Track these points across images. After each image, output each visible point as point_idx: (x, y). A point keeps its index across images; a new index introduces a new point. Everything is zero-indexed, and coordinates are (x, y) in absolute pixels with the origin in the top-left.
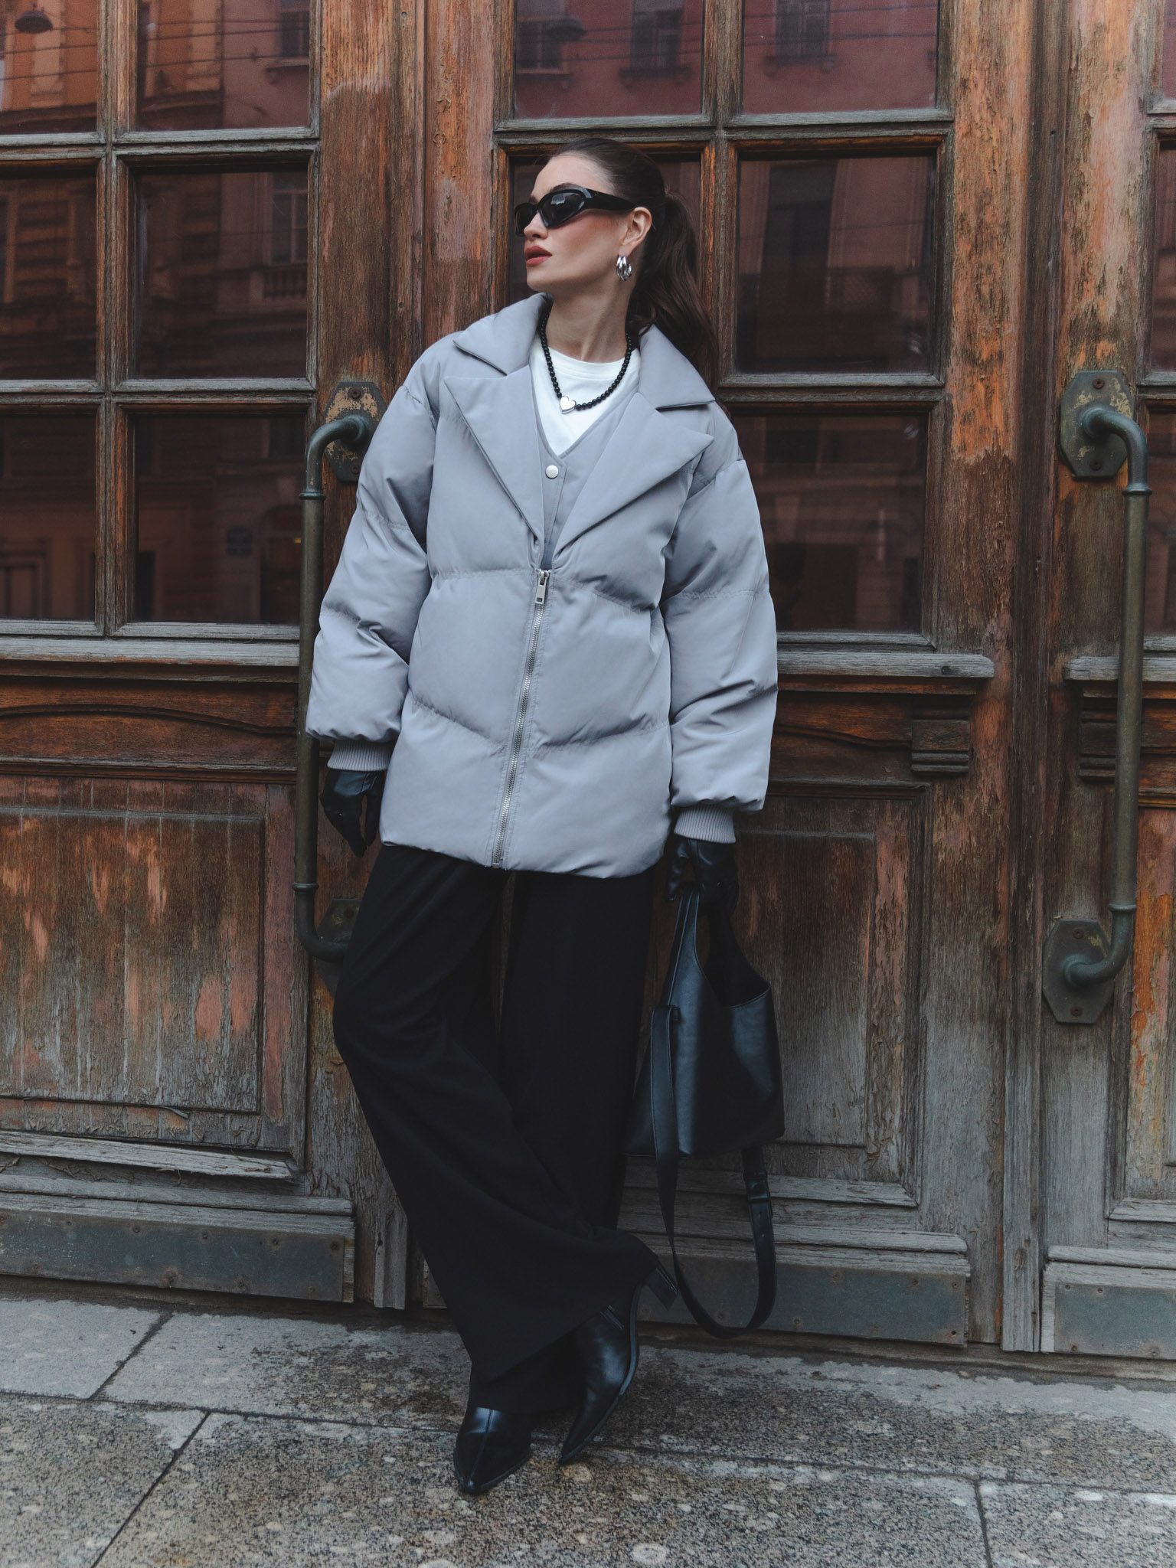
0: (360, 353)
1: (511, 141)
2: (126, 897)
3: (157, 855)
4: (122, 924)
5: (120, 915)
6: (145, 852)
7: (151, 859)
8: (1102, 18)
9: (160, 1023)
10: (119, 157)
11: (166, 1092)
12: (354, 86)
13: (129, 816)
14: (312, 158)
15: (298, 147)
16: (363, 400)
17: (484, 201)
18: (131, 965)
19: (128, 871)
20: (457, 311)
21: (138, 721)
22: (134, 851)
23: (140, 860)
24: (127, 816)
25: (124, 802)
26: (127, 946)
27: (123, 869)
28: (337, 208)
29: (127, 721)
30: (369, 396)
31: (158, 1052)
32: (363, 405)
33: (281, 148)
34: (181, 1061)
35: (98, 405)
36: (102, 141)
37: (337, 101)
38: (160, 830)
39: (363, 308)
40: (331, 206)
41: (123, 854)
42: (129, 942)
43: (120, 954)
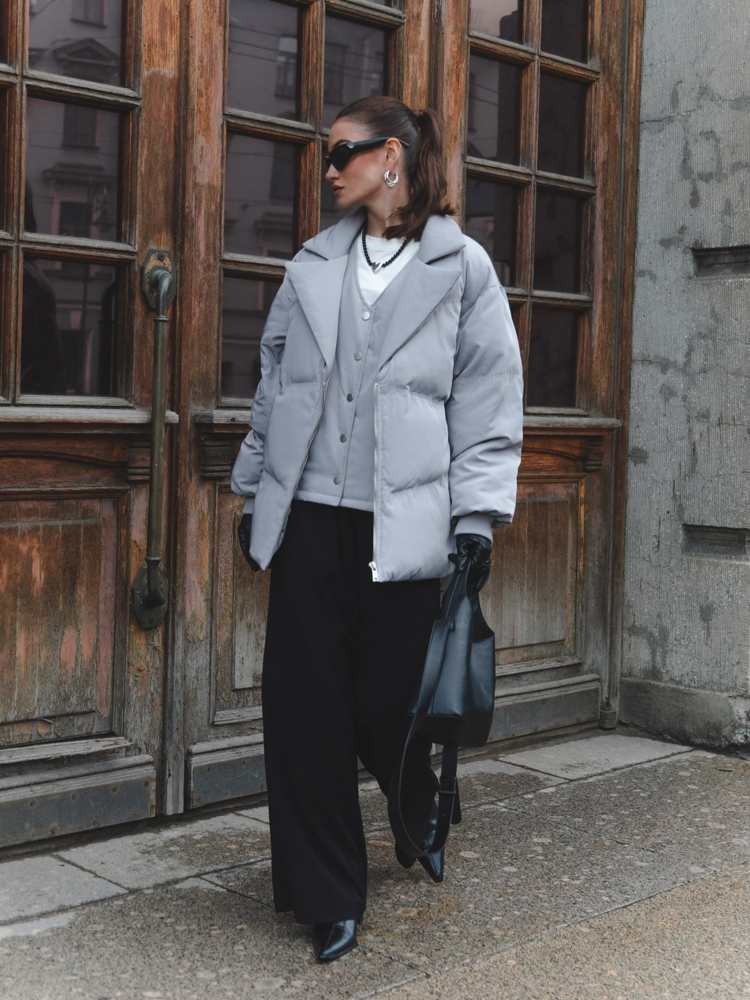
0: (160, 232)
1: (232, 121)
2: (18, 581)
3: (38, 550)
4: (16, 600)
5: (14, 593)
6: (31, 548)
7: (35, 553)
8: (451, 114)
9: (38, 663)
10: (27, 86)
11: (42, 708)
12: (159, 72)
13: (23, 525)
14: (137, 110)
15: (131, 102)
16: (165, 261)
17: (218, 152)
18: (21, 627)
19: (20, 562)
20: (205, 213)
21: (30, 461)
22: (24, 548)
23: (28, 554)
24: (19, 525)
25: (15, 516)
26: (18, 613)
27: (17, 562)
28: (149, 142)
29: (23, 461)
30: (168, 259)
31: (37, 683)
32: (164, 264)
33: (121, 100)
34: (51, 686)
35: (11, 248)
36: (17, 72)
37: (150, 78)
38: (41, 533)
39: (162, 205)
40: (146, 141)
41: (18, 551)
42: (20, 611)
43: (14, 620)
